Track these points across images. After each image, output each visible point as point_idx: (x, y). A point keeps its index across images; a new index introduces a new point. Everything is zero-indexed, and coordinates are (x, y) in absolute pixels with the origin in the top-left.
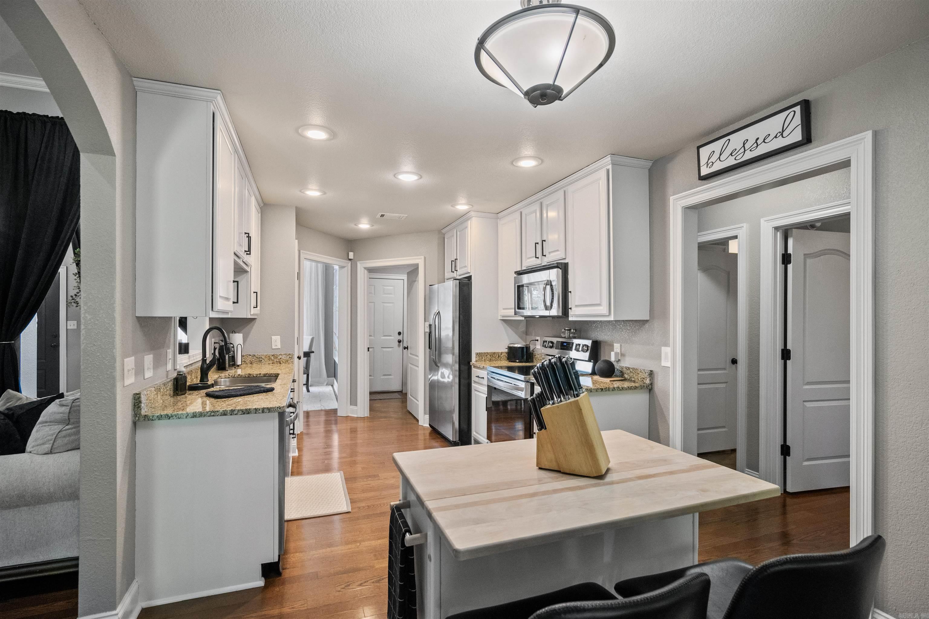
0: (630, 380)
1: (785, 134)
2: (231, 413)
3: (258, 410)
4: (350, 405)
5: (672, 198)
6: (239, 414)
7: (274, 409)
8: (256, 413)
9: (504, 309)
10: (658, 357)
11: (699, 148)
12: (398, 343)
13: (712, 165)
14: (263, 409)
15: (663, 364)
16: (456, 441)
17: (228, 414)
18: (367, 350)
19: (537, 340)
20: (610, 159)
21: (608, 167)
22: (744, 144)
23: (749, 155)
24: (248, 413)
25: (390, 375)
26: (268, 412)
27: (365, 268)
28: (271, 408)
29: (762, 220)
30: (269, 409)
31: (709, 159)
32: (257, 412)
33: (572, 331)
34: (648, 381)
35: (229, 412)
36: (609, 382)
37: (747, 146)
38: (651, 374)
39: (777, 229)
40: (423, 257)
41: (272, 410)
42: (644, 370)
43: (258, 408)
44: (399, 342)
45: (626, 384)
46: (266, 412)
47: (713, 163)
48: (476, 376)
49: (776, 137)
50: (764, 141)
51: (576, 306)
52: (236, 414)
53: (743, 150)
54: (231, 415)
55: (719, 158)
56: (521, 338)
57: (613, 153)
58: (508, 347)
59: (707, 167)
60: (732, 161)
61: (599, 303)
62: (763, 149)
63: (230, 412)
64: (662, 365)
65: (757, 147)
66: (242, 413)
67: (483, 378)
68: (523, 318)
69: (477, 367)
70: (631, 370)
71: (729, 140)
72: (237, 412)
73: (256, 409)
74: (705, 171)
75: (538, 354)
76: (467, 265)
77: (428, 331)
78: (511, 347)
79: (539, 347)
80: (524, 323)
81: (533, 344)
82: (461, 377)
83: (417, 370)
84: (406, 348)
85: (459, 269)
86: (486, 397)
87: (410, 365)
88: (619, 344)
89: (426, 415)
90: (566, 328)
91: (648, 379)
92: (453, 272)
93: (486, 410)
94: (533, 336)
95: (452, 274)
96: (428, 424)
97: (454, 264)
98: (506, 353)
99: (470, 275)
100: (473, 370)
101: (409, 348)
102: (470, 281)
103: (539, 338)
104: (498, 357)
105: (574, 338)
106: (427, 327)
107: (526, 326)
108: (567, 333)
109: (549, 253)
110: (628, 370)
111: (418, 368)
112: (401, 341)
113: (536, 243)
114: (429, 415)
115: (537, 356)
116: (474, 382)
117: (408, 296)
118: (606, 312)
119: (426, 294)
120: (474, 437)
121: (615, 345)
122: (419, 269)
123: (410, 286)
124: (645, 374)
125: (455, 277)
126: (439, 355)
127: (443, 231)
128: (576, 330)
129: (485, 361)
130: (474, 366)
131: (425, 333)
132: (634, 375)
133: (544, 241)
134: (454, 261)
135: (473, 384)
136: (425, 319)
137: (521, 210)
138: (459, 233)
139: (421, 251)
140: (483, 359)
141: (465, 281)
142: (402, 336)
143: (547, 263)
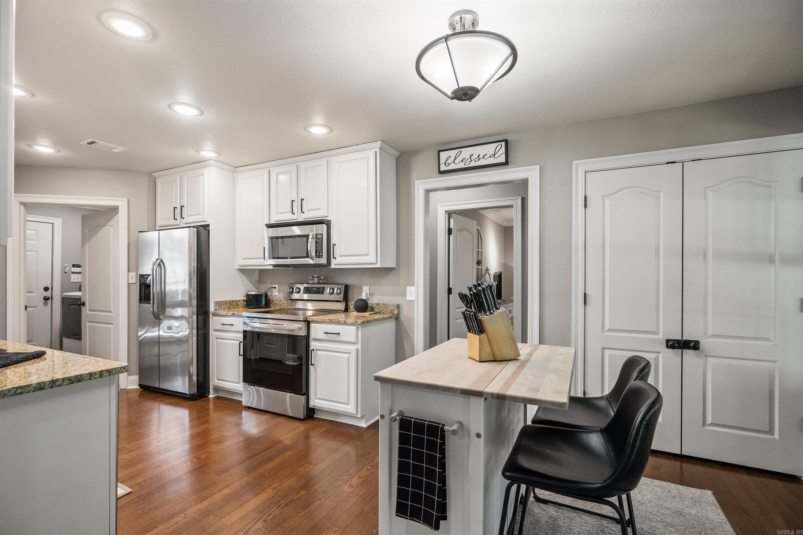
0: (379, 313)
1: (496, 156)
2: (51, 385)
3: (94, 374)
5: (416, 182)
6: (65, 384)
7: (117, 371)
8: (90, 379)
9: (243, 259)
10: (405, 294)
11: (439, 152)
12: (43, 301)
13: (449, 165)
14: (101, 372)
15: (408, 298)
16: (193, 395)
17: (47, 388)
18: (25, 309)
19: (275, 288)
20: (380, 144)
21: (376, 150)
22: (471, 156)
23: (473, 164)
24: (79, 381)
26: (108, 375)
27: (21, 203)
28: (112, 369)
29: (439, 205)
30: (110, 371)
31: (446, 161)
32: (93, 378)
33: (322, 277)
34: (396, 312)
35: (47, 384)
36: (368, 315)
37: (473, 158)
38: (398, 307)
39: (446, 211)
40: (126, 200)
41: (114, 371)
42: (393, 304)
43: (93, 373)
44: (46, 299)
45: (376, 317)
46: (105, 376)
47: (449, 164)
48: (221, 324)
49: (490, 157)
50: (483, 157)
51: (341, 256)
52: (59, 386)
53: (470, 160)
54: (52, 387)
55: (454, 161)
56: (255, 286)
57: (383, 140)
58: (247, 294)
59: (445, 166)
60: (462, 165)
61: (366, 253)
62: (482, 162)
63: (50, 383)
64: (407, 299)
65: (479, 160)
66: (70, 382)
67: (232, 325)
68: (272, 267)
69: (219, 315)
70: (381, 305)
71: (461, 151)
72: (61, 382)
73: (91, 374)
74: (443, 168)
75: (277, 300)
76: (201, 213)
77: (135, 283)
78: (249, 295)
79: (277, 294)
80: (258, 272)
81: (272, 292)
82: (199, 327)
83: (110, 328)
84: (81, 304)
85: (187, 217)
86: (240, 343)
87: (89, 323)
88: (368, 287)
89: (131, 375)
90: (315, 276)
91: (396, 311)
92: (176, 219)
93: (240, 355)
94: (270, 284)
95: (173, 222)
96: (137, 386)
97: (178, 211)
98: (244, 300)
99: (208, 223)
100: (213, 319)
101: (86, 304)
102: (206, 229)
103: (276, 286)
104: (237, 305)
105: (324, 283)
106: (132, 278)
107: (259, 275)
108: (316, 280)
109: (308, 210)
110: (378, 305)
111: (112, 325)
112: (49, 298)
113: (293, 201)
114: (138, 376)
115: (275, 302)
116: (215, 330)
117: (84, 242)
118: (373, 260)
119: (130, 241)
120: (215, 386)
121: (364, 288)
122: (118, 212)
123: (89, 231)
124: (393, 307)
125: (178, 225)
126: (162, 308)
127: (154, 175)
128: (324, 277)
129: (224, 309)
130: (214, 315)
131: (129, 284)
132: (384, 309)
133: (302, 200)
134: (178, 208)
135: (214, 333)
136: (130, 268)
137: (270, 169)
138: (186, 179)
139: (122, 192)
140: (222, 308)
141: (201, 229)
142: (51, 292)
143: (304, 219)
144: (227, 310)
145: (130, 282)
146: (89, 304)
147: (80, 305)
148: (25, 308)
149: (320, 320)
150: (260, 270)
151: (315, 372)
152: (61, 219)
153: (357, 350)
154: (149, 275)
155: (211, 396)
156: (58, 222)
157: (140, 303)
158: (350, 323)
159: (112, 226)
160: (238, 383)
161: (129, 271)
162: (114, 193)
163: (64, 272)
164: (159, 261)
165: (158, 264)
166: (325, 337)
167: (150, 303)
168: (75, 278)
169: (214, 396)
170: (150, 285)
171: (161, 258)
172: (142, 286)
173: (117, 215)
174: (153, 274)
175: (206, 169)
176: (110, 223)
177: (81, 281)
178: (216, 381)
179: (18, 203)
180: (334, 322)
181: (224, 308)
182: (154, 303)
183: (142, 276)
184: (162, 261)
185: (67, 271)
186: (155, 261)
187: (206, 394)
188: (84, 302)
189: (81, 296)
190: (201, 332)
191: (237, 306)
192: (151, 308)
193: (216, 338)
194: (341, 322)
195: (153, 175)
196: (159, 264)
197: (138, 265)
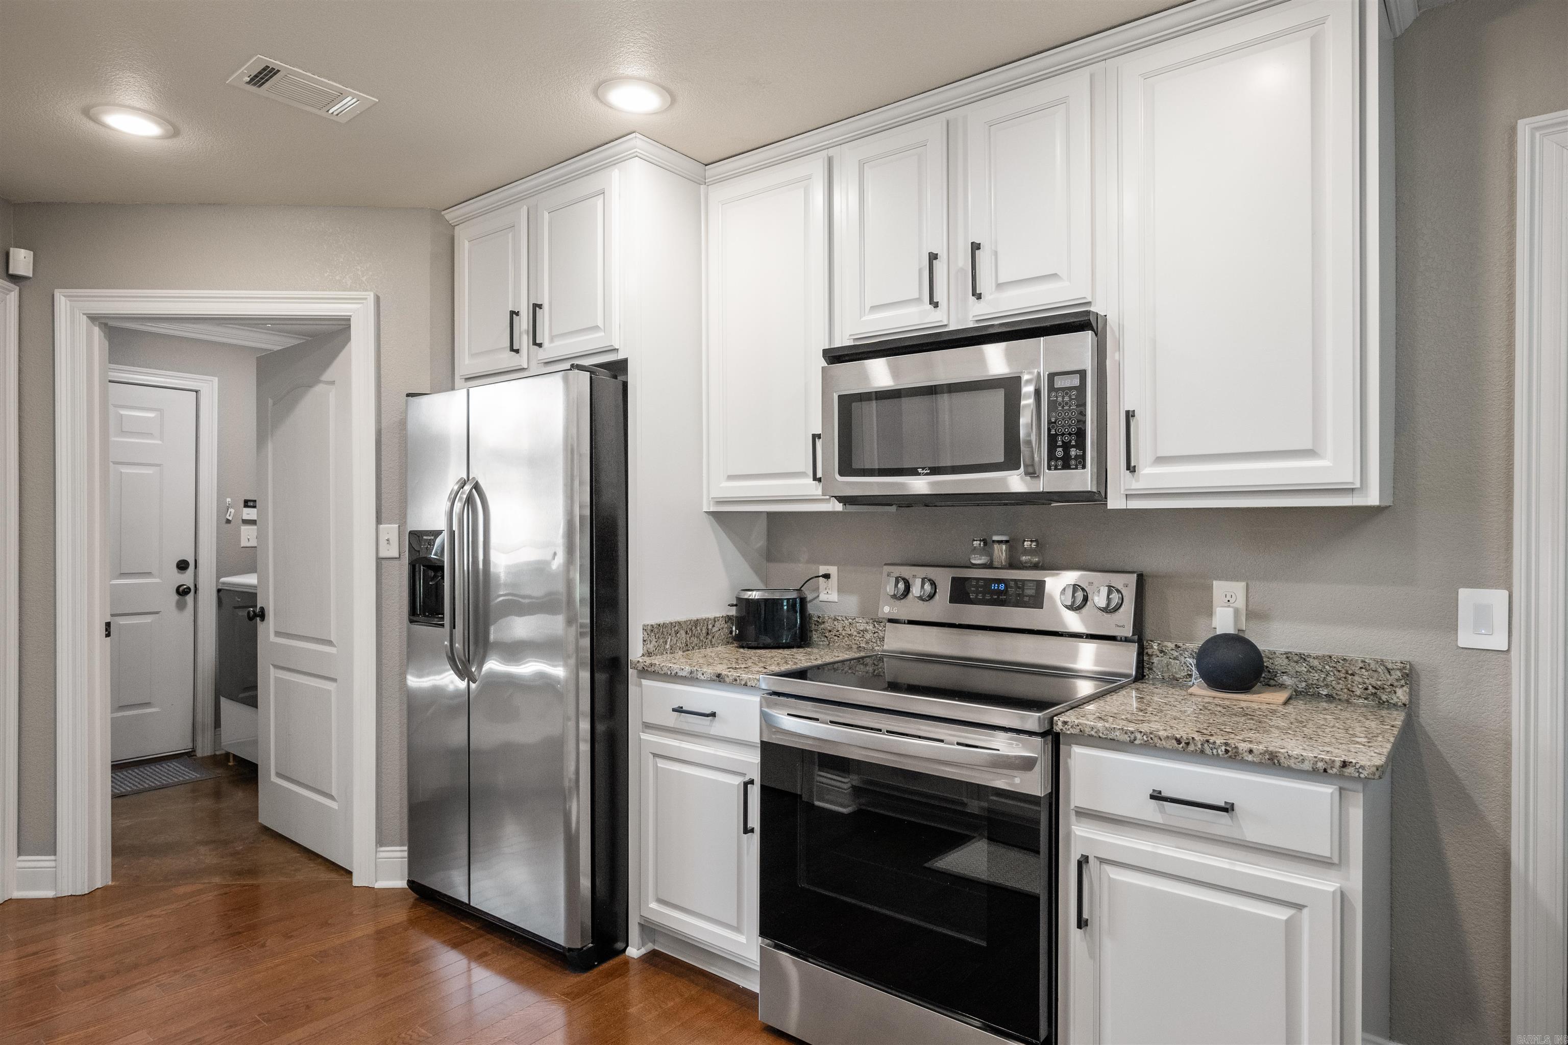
4: (19, 854)
9: (731, 478)
10: (1445, 621)
12: (176, 597)
15: (1466, 638)
16: (582, 948)
18: (105, 632)
19: (827, 576)
25: (147, 704)
27: (93, 318)
33: (1025, 543)
34: (1401, 697)
38: (1411, 673)
40: (371, 296)
42: (1382, 663)
44: (182, 592)
48: (674, 710)
51: (1161, 460)
58: (739, 599)
61: (1309, 446)
64: (1461, 644)
67: (713, 715)
68: (839, 507)
69: (666, 675)
70: (1316, 663)
75: (835, 619)
76: (600, 324)
77: (397, 556)
78: (748, 601)
79: (834, 596)
80: (762, 524)
81: (817, 589)
82: (596, 711)
83: (329, 692)
84: (255, 615)
85: (552, 340)
86: (746, 784)
87: (277, 671)
88: (1243, 584)
89: (386, 846)
90: (995, 538)
91: (1400, 692)
92: (517, 351)
93: (747, 830)
94: (808, 562)
95: (507, 360)
96: (402, 879)
97: (523, 323)
98: (728, 619)
99: (620, 356)
100: (640, 685)
101: (269, 614)
102: (615, 377)
103: (833, 570)
104: (708, 634)
105: (1036, 567)
106: (388, 540)
107: (768, 531)
108: (1000, 553)
109: (1000, 286)
110: (1297, 662)
111: (334, 685)
112: (189, 589)
113: (933, 257)
114: (406, 848)
115: (827, 626)
116: (648, 726)
117: (262, 437)
118: (1347, 475)
119: (383, 426)
120: (646, 920)
121: (1220, 588)
122: (348, 339)
123: (274, 404)
124: (1384, 676)
125: (523, 369)
126: (476, 643)
127: (450, 215)
128: (1036, 541)
129: (672, 650)
130: (646, 672)
131: (379, 560)
132: (1329, 679)
133: (976, 247)
134: (521, 313)
135: (644, 736)
136: (383, 510)
137: (831, 152)
138: (546, 215)
139: (360, 273)
140: (668, 646)
141: (604, 375)
142: (193, 575)
143: (977, 321)
144: (681, 653)
145: (383, 554)
146: (275, 614)
147: (252, 618)
148: (106, 630)
149: (1126, 738)
150: (772, 517)
151: (1092, 955)
152: (216, 380)
153: (1343, 896)
154: (438, 533)
155: (634, 951)
156: (210, 387)
157: (411, 621)
158: (1307, 766)
159: (333, 383)
160: (738, 929)
161: (379, 521)
162: (338, 278)
163: (225, 520)
164: (467, 488)
165: (465, 496)
166: (1151, 812)
167: (443, 625)
168: (248, 536)
169: (643, 951)
170: (443, 566)
171: (474, 478)
172: (417, 569)
173: (347, 348)
174: (452, 534)
175: (616, 170)
176: (326, 376)
177: (256, 545)
178: (653, 905)
179: (85, 316)
180: (1202, 752)
181: (671, 647)
182: (453, 626)
183: (416, 536)
184: (477, 486)
185: (230, 518)
186: (456, 488)
187: (615, 940)
188: (262, 609)
189: (255, 587)
190: (601, 728)
191: (710, 637)
192: (446, 640)
193: (651, 756)
194: (1250, 758)
195: (447, 217)
196: (469, 500)
197: (406, 502)
